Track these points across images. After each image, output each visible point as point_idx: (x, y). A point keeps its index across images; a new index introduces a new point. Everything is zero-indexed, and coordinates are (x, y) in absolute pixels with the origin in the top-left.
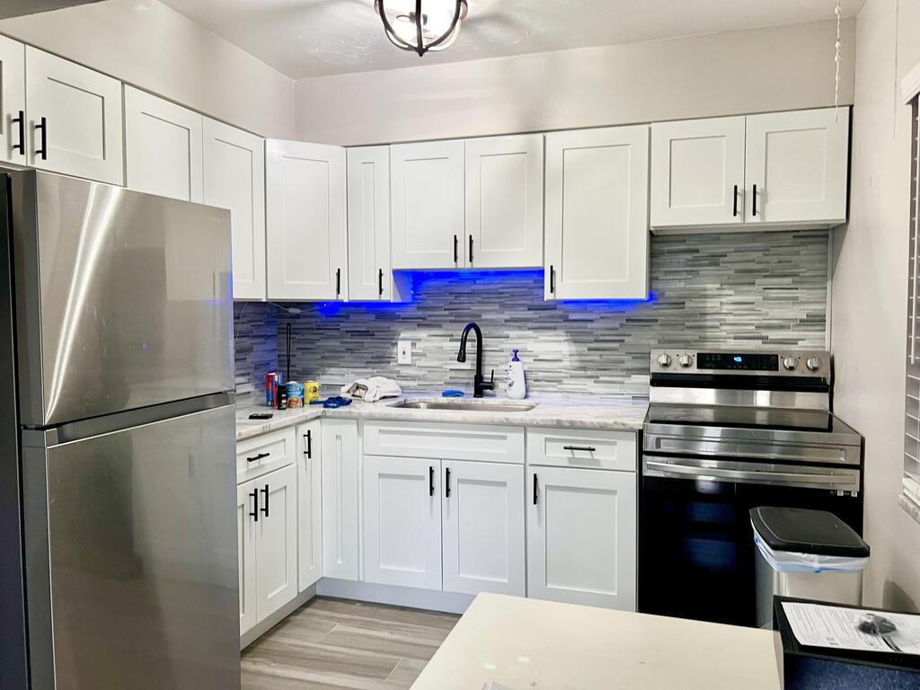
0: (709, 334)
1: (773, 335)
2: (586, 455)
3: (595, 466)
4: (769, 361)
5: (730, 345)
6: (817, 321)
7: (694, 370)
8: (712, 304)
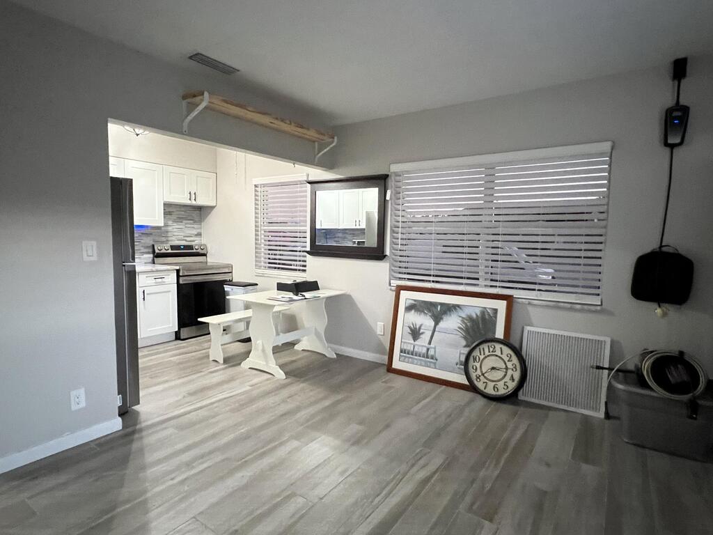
0: (170, 239)
1: (188, 239)
2: (160, 280)
3: (163, 284)
4: (191, 247)
5: (177, 243)
6: (199, 235)
7: (170, 251)
8: (170, 228)
